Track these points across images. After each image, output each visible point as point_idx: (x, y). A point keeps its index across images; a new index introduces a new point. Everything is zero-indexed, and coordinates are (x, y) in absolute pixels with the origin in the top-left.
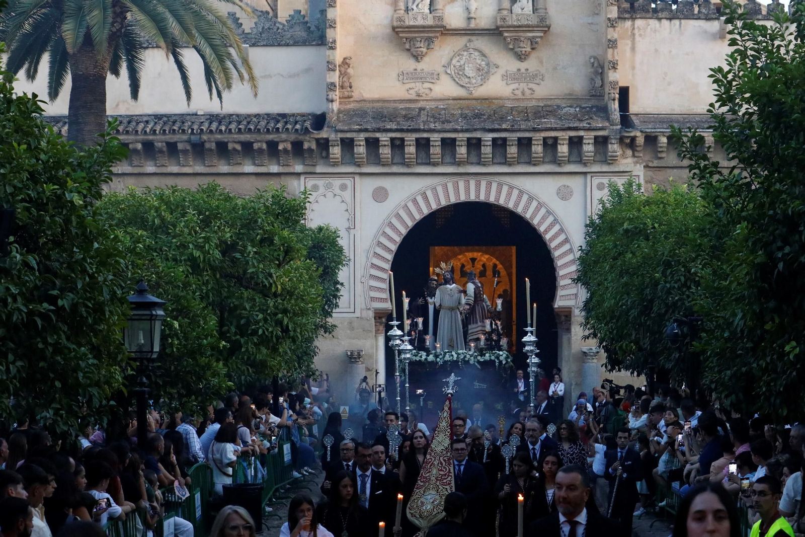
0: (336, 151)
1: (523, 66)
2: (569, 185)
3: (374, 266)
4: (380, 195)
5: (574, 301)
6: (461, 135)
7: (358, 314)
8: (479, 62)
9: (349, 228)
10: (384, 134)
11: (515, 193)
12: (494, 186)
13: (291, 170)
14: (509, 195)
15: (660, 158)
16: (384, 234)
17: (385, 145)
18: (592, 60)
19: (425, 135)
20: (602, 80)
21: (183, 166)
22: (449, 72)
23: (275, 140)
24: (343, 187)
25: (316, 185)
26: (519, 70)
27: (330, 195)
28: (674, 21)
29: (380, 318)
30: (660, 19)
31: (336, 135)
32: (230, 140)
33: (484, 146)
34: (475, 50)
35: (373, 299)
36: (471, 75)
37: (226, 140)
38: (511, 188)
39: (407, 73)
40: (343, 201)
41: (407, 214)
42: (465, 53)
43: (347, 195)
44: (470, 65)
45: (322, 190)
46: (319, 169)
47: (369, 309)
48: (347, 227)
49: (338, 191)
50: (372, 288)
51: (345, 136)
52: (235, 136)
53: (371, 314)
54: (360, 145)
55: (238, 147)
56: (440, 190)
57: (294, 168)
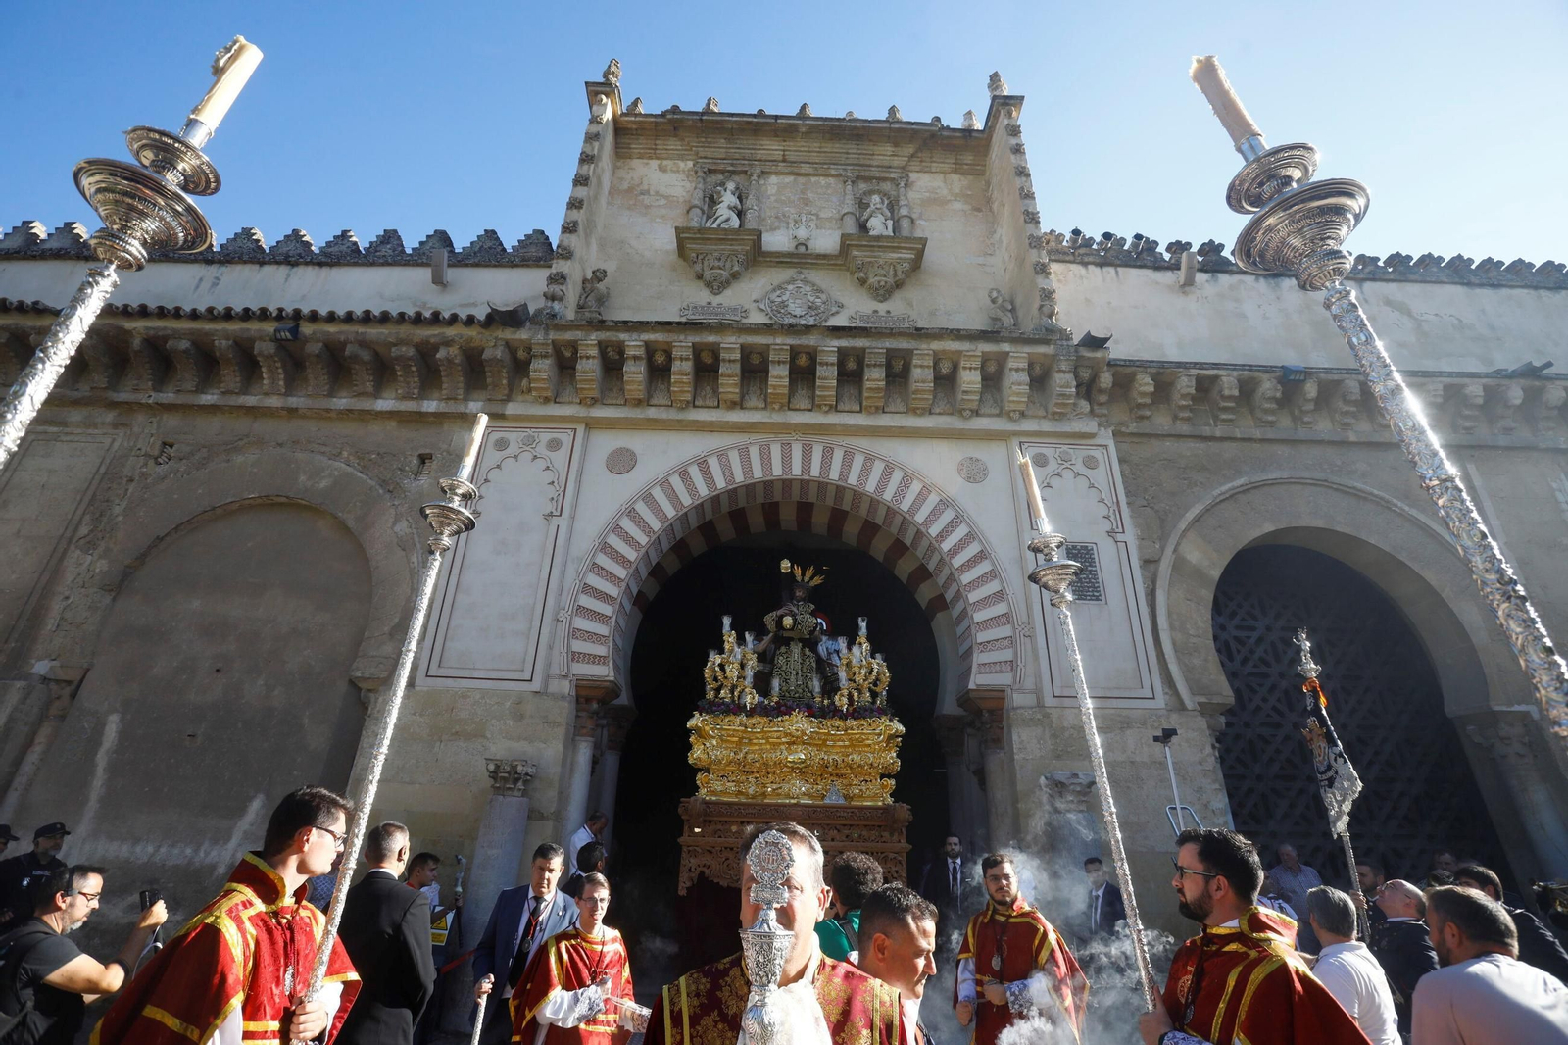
0: (542, 369)
1: (882, 307)
2: (979, 457)
3: (587, 589)
4: (622, 462)
5: (1010, 675)
6: (779, 341)
7: (536, 685)
8: (812, 299)
9: (551, 514)
10: (635, 336)
11: (878, 468)
12: (838, 455)
13: (461, 408)
14: (866, 471)
15: (1142, 417)
16: (617, 529)
17: (636, 358)
18: (994, 294)
19: (711, 339)
20: (1016, 318)
21: (266, 394)
22: (764, 308)
23: (432, 341)
24: (554, 445)
25: (502, 439)
26: (876, 311)
27: (528, 456)
28: (1105, 269)
29: (588, 700)
30: (1085, 264)
31: (547, 334)
32: (351, 338)
33: (822, 364)
34: (805, 282)
35: (575, 656)
36: (798, 312)
37: (342, 338)
38: (870, 459)
39: (696, 307)
40: (548, 468)
41: (668, 497)
42: (790, 287)
43: (559, 458)
44: (797, 301)
45: (512, 449)
46: (511, 409)
47: (565, 677)
48: (547, 511)
49: (542, 450)
50: (575, 633)
51: (561, 338)
52: (361, 329)
53: (566, 688)
54: (588, 358)
55: (366, 356)
56: (734, 458)
57: (466, 407)
